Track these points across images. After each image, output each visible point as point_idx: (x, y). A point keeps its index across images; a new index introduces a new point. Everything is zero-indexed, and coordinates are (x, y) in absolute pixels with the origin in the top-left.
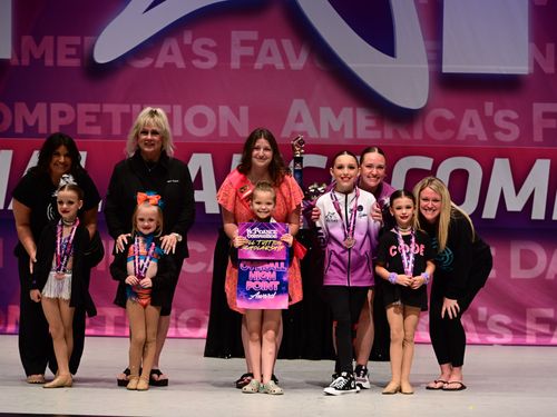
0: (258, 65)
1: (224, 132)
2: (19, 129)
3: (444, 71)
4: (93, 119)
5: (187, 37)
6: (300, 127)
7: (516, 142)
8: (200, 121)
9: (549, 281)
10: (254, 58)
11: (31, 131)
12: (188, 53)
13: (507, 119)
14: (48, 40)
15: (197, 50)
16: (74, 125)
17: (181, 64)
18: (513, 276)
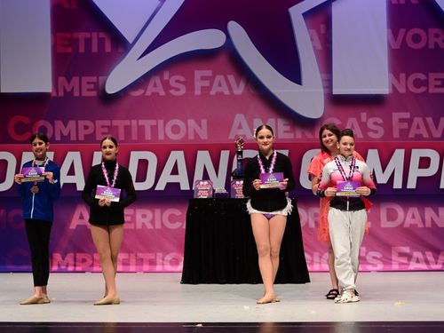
0: (213, 92)
1: (191, 137)
2: (58, 138)
3: (334, 93)
4: (106, 130)
5: (166, 75)
6: (241, 132)
7: (383, 138)
8: (176, 129)
9: (406, 229)
10: (209, 88)
11: (66, 139)
12: (166, 86)
13: (375, 123)
14: (75, 79)
15: (173, 83)
16: (94, 134)
17: (162, 93)
18: (382, 226)
